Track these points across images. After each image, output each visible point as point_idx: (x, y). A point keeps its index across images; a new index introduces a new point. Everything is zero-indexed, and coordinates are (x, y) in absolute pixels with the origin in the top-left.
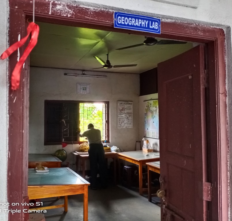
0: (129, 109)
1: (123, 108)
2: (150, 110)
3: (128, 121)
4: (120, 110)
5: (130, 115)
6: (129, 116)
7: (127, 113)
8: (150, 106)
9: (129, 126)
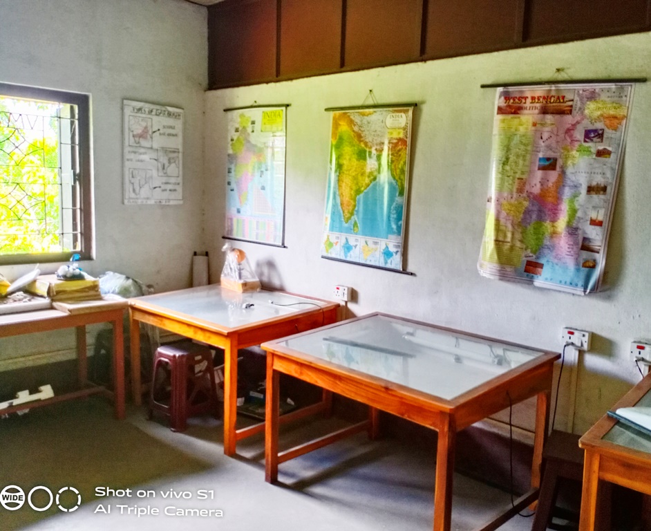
0: (169, 135)
1: (146, 128)
2: (249, 142)
3: (164, 179)
4: (134, 136)
5: (173, 158)
6: (170, 162)
7: (163, 148)
8: (249, 130)
9: (169, 200)
